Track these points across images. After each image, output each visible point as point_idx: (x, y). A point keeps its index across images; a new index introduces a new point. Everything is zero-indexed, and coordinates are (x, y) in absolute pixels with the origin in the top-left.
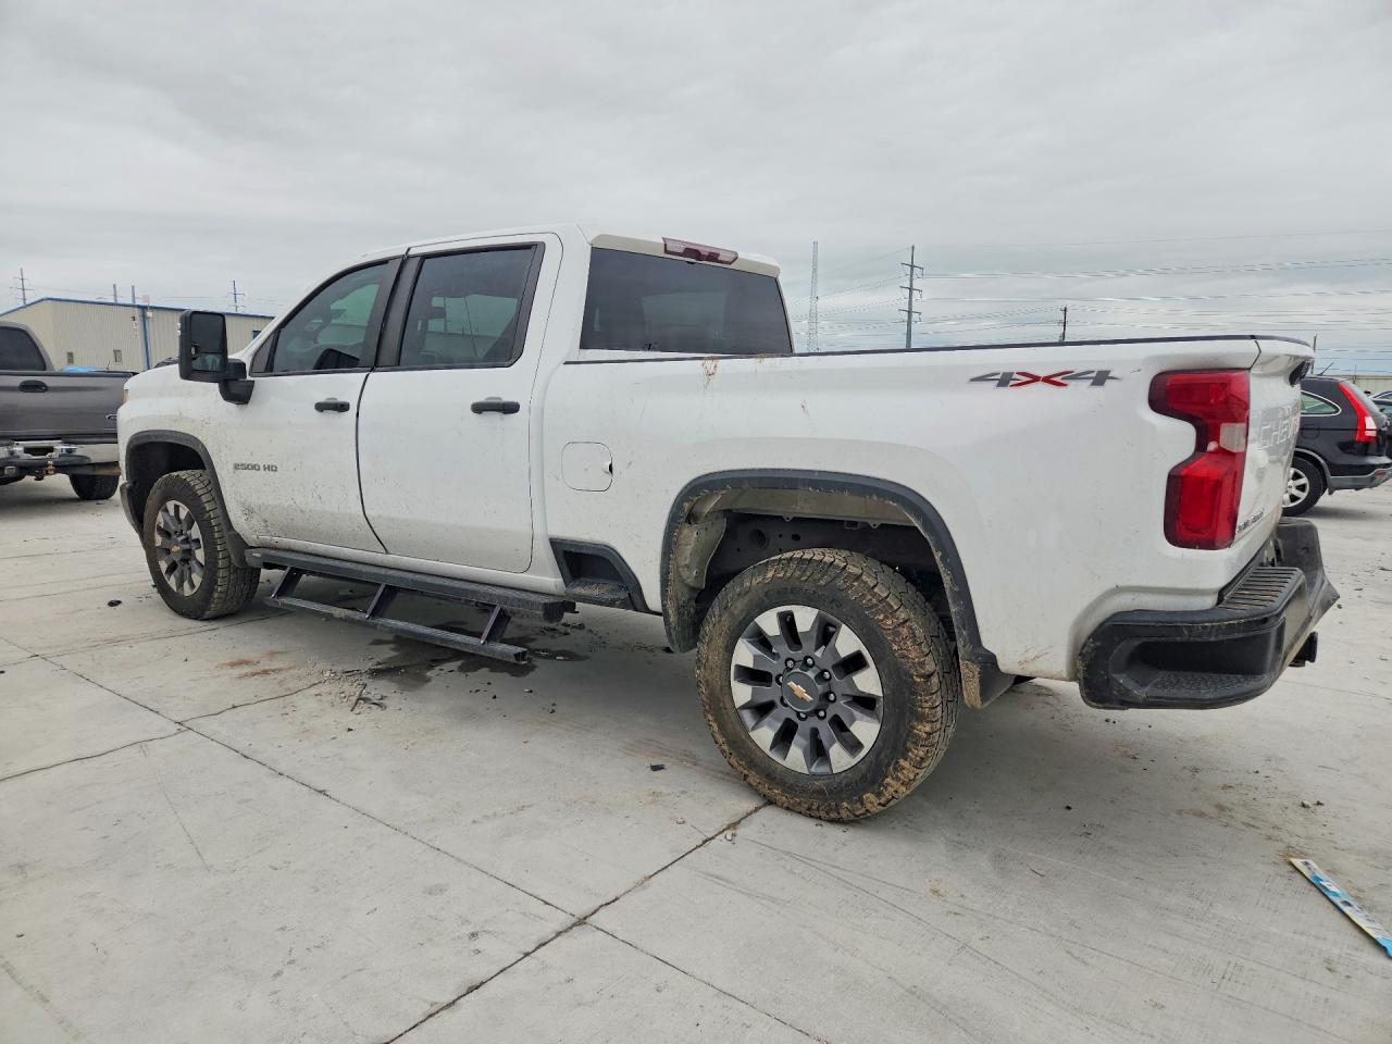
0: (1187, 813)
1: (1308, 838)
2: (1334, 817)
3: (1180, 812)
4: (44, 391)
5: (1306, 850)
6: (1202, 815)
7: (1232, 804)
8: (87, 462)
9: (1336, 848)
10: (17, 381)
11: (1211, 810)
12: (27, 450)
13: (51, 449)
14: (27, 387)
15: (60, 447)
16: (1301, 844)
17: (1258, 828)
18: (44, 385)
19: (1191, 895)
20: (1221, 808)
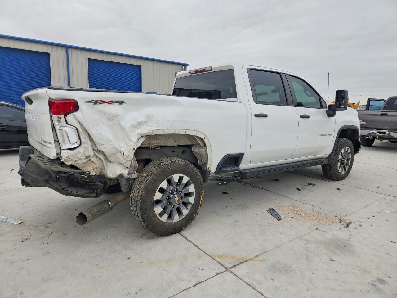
0: (53, 222)
1: (21, 230)
2: (16, 240)
3: (55, 221)
4: (387, 116)
5: (20, 227)
6: (50, 223)
7: (45, 230)
8: (393, 138)
9: (13, 231)
10: (380, 113)
11: (48, 225)
12: (378, 132)
13: (385, 133)
14: (382, 115)
15: (387, 132)
16: (22, 228)
17: (34, 227)
18: (387, 114)
19: (37, 209)
20: (47, 227)
